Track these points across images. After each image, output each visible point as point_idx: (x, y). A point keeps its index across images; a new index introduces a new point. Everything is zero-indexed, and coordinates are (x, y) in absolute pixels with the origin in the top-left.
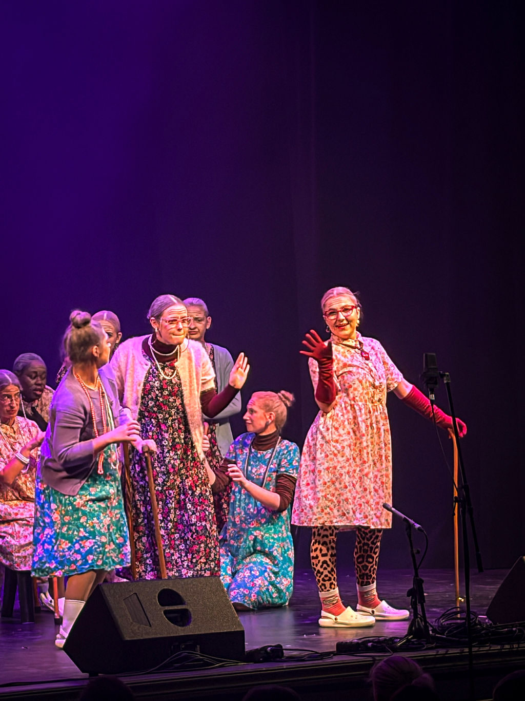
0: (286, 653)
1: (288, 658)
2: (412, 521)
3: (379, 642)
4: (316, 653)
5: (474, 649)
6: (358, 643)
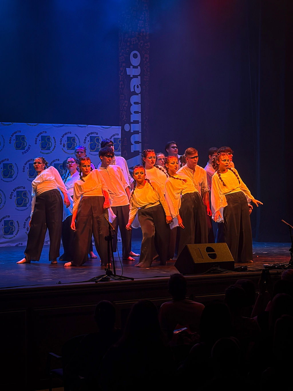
0: (248, 269)
6: (272, 266)
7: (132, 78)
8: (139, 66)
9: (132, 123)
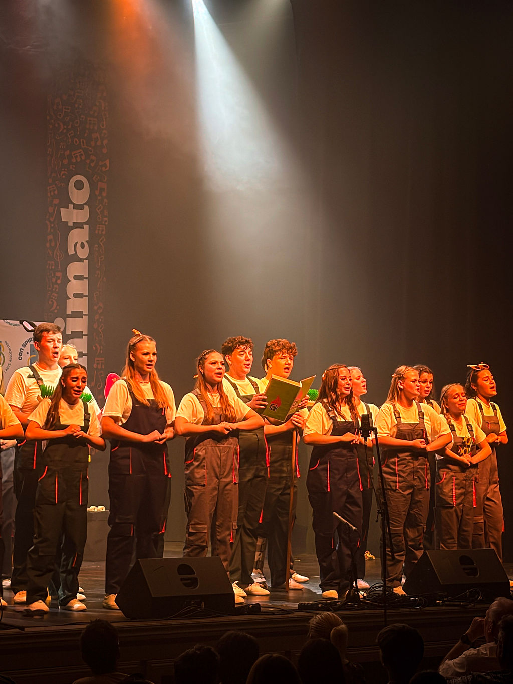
0: (262, 609)
1: (262, 612)
2: (351, 525)
3: (326, 604)
4: (283, 610)
5: (388, 611)
6: (312, 604)
7: (72, 228)
8: (85, 204)
9: (69, 316)
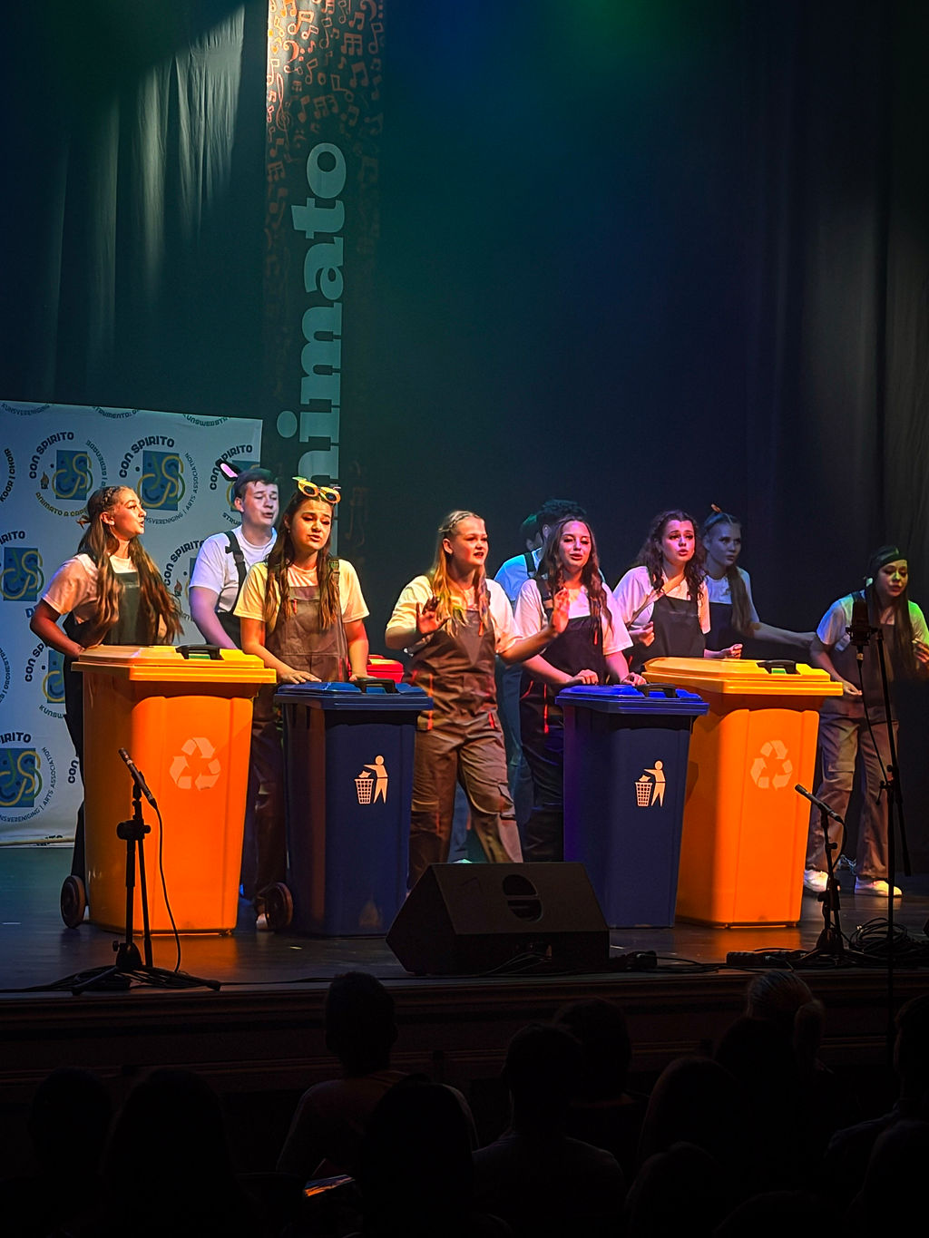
0: (660, 962)
1: (660, 968)
3: (780, 955)
4: (697, 964)
5: (895, 971)
6: (753, 954)
7: (312, 243)
8: (338, 198)
9: (307, 409)
